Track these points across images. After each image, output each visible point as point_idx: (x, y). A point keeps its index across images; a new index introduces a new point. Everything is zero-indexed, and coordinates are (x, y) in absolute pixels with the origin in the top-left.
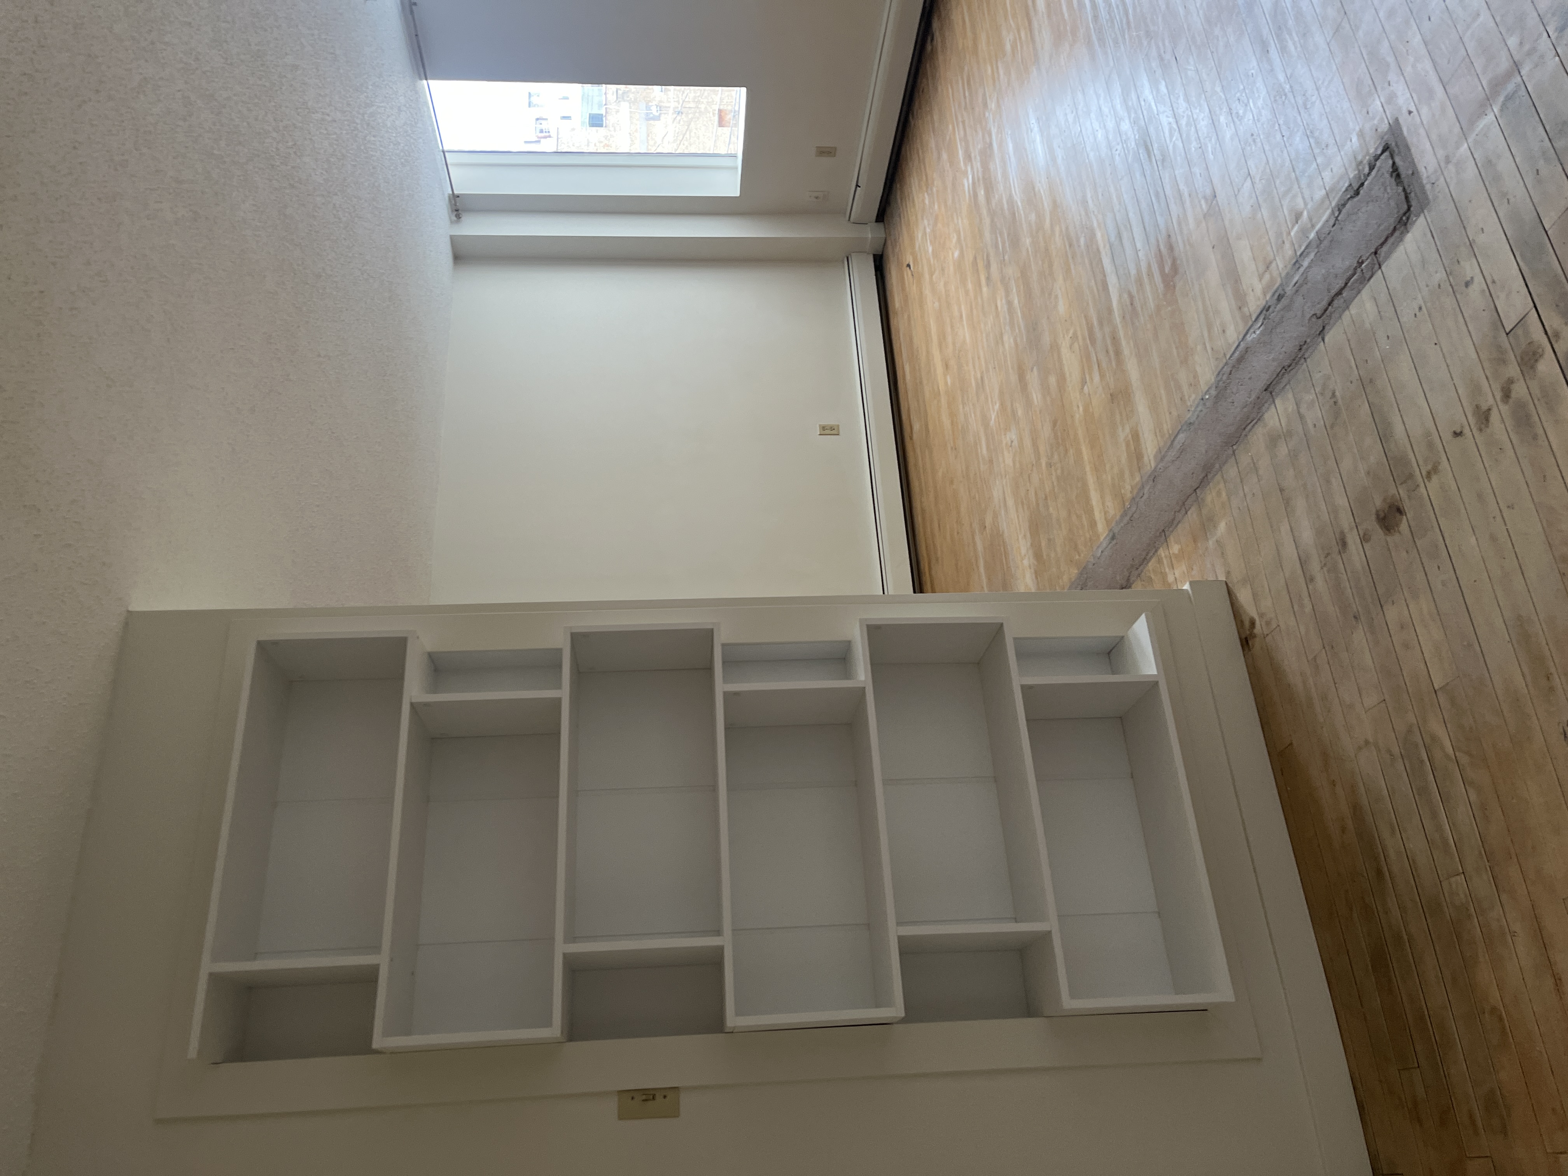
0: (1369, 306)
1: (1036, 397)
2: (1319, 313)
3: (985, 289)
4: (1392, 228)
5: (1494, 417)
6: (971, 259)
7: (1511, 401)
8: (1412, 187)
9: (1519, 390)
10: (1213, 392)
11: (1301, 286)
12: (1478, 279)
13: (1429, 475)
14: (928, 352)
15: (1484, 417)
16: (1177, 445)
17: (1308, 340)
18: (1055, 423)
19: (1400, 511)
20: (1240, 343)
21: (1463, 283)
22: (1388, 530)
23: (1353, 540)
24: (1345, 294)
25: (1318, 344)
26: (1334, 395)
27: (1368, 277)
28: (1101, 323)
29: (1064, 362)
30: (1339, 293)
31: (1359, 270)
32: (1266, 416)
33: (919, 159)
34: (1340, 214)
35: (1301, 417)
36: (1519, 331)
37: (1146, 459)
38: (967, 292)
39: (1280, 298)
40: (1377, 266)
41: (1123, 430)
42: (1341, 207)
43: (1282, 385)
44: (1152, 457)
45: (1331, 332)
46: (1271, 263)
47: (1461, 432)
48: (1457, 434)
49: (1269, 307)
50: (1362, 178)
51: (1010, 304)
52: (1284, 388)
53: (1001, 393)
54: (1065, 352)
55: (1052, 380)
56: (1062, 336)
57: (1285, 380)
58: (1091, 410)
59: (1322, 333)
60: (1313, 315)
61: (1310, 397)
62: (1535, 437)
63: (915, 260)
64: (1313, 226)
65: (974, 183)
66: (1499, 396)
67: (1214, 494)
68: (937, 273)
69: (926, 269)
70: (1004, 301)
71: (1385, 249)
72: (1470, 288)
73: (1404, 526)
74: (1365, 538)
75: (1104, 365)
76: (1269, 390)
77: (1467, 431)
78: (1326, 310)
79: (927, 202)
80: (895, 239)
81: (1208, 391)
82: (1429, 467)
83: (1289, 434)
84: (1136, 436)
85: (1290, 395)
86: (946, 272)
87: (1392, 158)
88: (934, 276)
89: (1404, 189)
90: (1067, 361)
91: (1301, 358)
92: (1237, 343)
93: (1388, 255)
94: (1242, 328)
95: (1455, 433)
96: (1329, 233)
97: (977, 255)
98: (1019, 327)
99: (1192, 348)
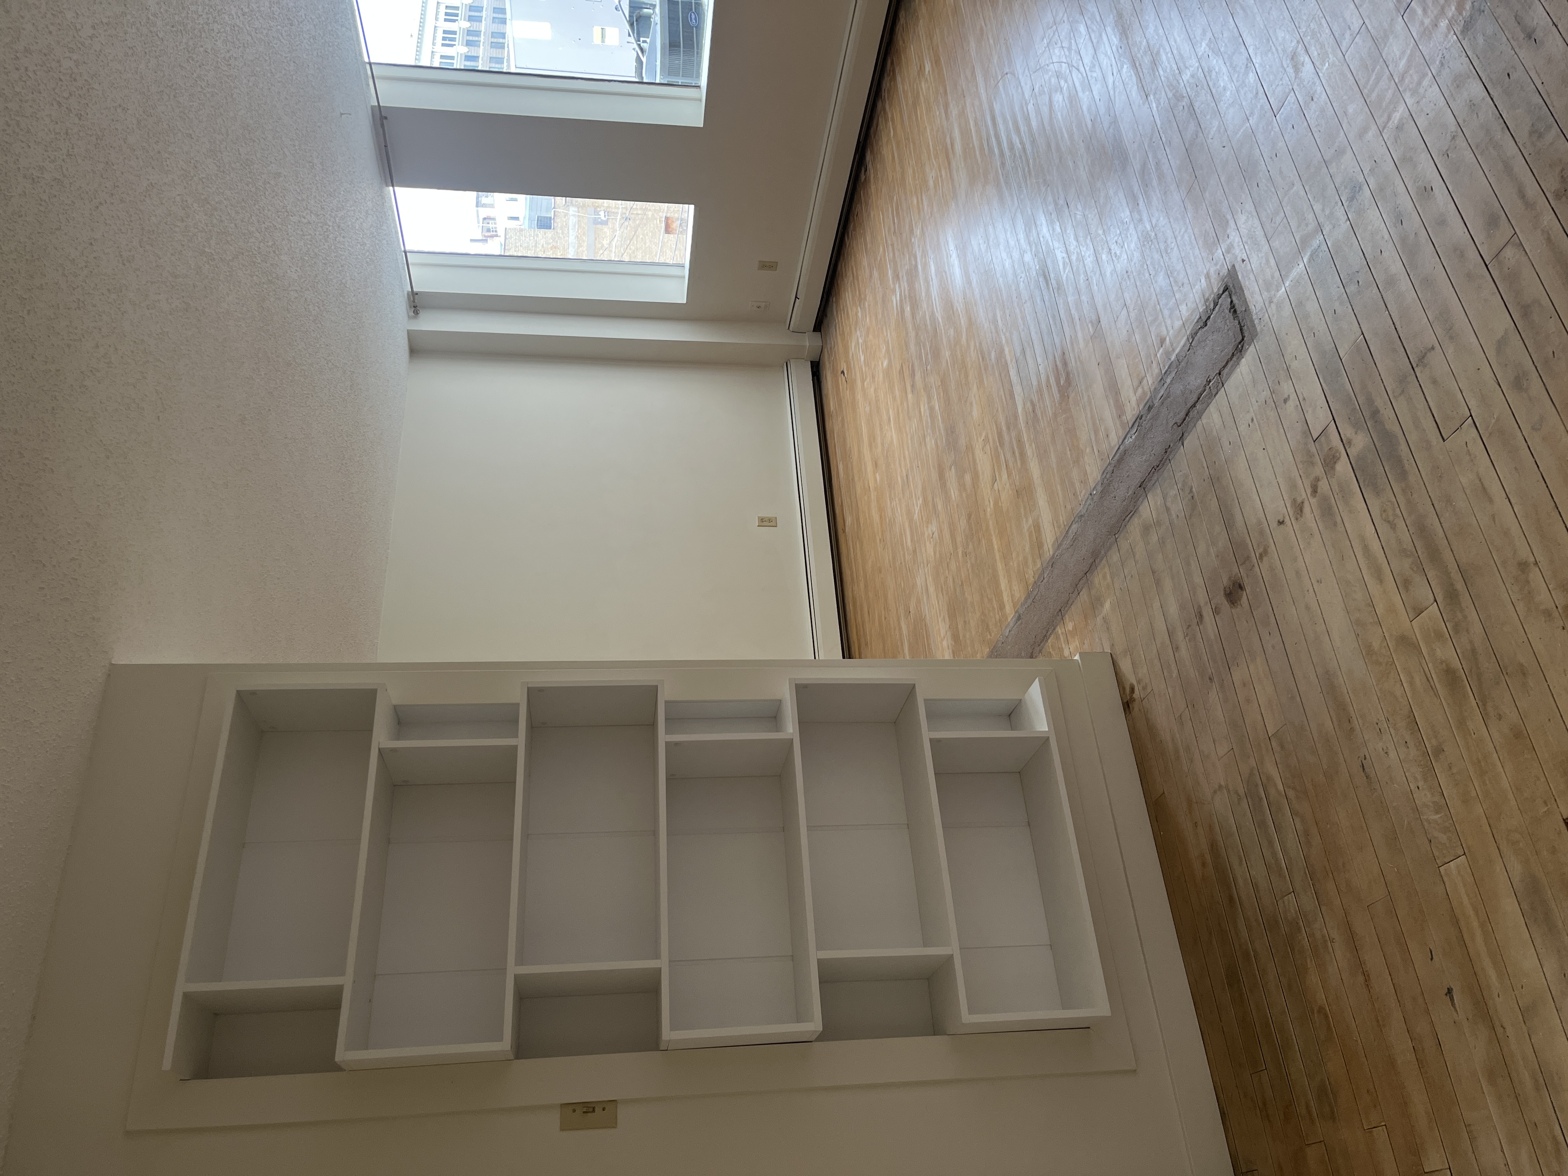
0: (1216, 416)
1: (954, 493)
2: (1179, 422)
3: (910, 396)
4: (1231, 354)
5: (1307, 509)
6: (898, 367)
7: (1317, 495)
8: (1245, 321)
9: (1323, 486)
10: (1099, 488)
11: (1165, 399)
12: (1293, 397)
13: (1261, 557)
14: (859, 452)
15: (1299, 509)
16: (1071, 535)
17: (1171, 445)
18: (969, 516)
19: (1241, 587)
20: (1120, 446)
21: (1283, 401)
22: (1233, 604)
23: (1207, 613)
24: (1198, 406)
25: (1179, 449)
26: (1191, 491)
27: (1214, 393)
28: (1008, 429)
29: (978, 461)
30: (1194, 406)
31: (1208, 387)
32: (1141, 508)
33: (853, 275)
34: (1193, 340)
35: (1168, 509)
36: (1322, 438)
37: (1046, 548)
38: (894, 399)
39: (1149, 409)
40: (1221, 384)
41: (1027, 521)
42: (1193, 335)
43: (1153, 482)
44: (1050, 546)
45: (1189, 438)
46: (1142, 379)
47: (1283, 521)
48: (1281, 523)
49: (1142, 416)
50: (1209, 312)
51: (931, 409)
52: (1153, 485)
53: (924, 489)
54: (978, 453)
55: (968, 478)
56: (975, 437)
57: (1155, 477)
58: (1000, 504)
59: (1182, 438)
60: (1175, 424)
61: (1173, 492)
62: (1335, 524)
63: (849, 368)
64: (1174, 350)
65: (901, 300)
66: (1309, 491)
67: (1101, 576)
68: (868, 380)
69: (858, 376)
70: (926, 407)
71: (1226, 370)
72: (1288, 403)
73: (1244, 599)
74: (1216, 611)
75: (1011, 464)
76: (1143, 486)
77: (1287, 520)
78: (1185, 419)
79: (860, 314)
80: (831, 348)
81: (1095, 487)
82: (1261, 550)
83: (1158, 523)
84: (1037, 527)
85: (1159, 491)
86: (876, 378)
87: (1231, 297)
88: (865, 383)
89: (1239, 322)
90: (980, 461)
91: (1166, 459)
92: (1118, 446)
93: (1229, 375)
94: (1122, 434)
95: (1279, 522)
96: (1185, 356)
97: (903, 365)
98: (939, 430)
99: (1082, 450)
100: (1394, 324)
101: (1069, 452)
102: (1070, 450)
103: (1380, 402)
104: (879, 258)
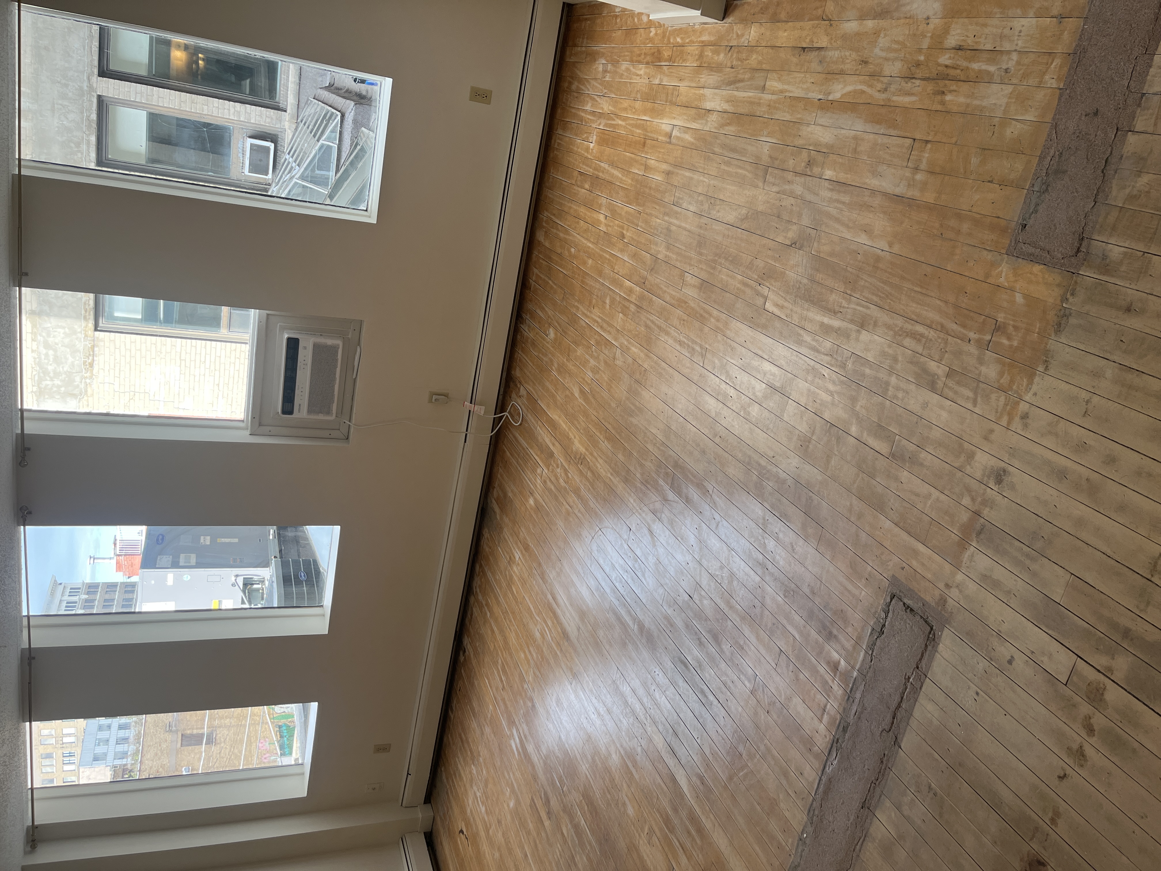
0: (930, 707)
2: (887, 728)
3: (547, 823)
4: (923, 646)
5: (1089, 751)
6: (528, 802)
7: (1096, 733)
8: (926, 613)
9: (1099, 721)
10: (810, 829)
11: (862, 713)
12: (1017, 655)
13: (1053, 821)
15: (1080, 755)
17: (886, 753)
19: (1041, 863)
20: (820, 778)
21: (1006, 663)
24: (904, 706)
25: (897, 753)
26: (930, 787)
27: (918, 687)
28: (675, 810)
29: (645, 857)
30: (899, 706)
31: (909, 685)
32: (872, 830)
33: (462, 742)
34: (873, 651)
35: (907, 818)
36: (1075, 678)
38: (528, 833)
39: (845, 729)
40: (923, 676)
42: (872, 646)
43: (876, 799)
45: (905, 739)
46: (825, 706)
47: (1065, 775)
48: (1062, 778)
49: (838, 740)
50: (882, 621)
51: (576, 827)
52: (879, 799)
54: (645, 849)
56: (637, 835)
57: (878, 790)
59: (897, 742)
60: (883, 730)
61: (909, 798)
62: (1133, 751)
63: (468, 824)
64: (853, 668)
65: (521, 741)
66: (1084, 734)
68: (493, 827)
69: (480, 827)
70: (569, 826)
71: (924, 662)
72: (1014, 663)
75: (688, 845)
76: (867, 805)
77: (1069, 771)
78: (893, 723)
79: (474, 772)
80: (444, 814)
81: (803, 830)
82: (1050, 815)
83: (901, 837)
85: (888, 803)
86: (503, 823)
87: (901, 601)
88: (490, 831)
89: (921, 617)
90: (648, 856)
91: (885, 769)
92: (818, 778)
93: (929, 666)
94: (817, 765)
95: (1059, 777)
96: (870, 668)
97: (534, 797)
98: (590, 844)
99: (774, 799)
100: (1104, 554)
101: (758, 807)
102: (759, 804)
103: (1126, 621)
104: (489, 716)
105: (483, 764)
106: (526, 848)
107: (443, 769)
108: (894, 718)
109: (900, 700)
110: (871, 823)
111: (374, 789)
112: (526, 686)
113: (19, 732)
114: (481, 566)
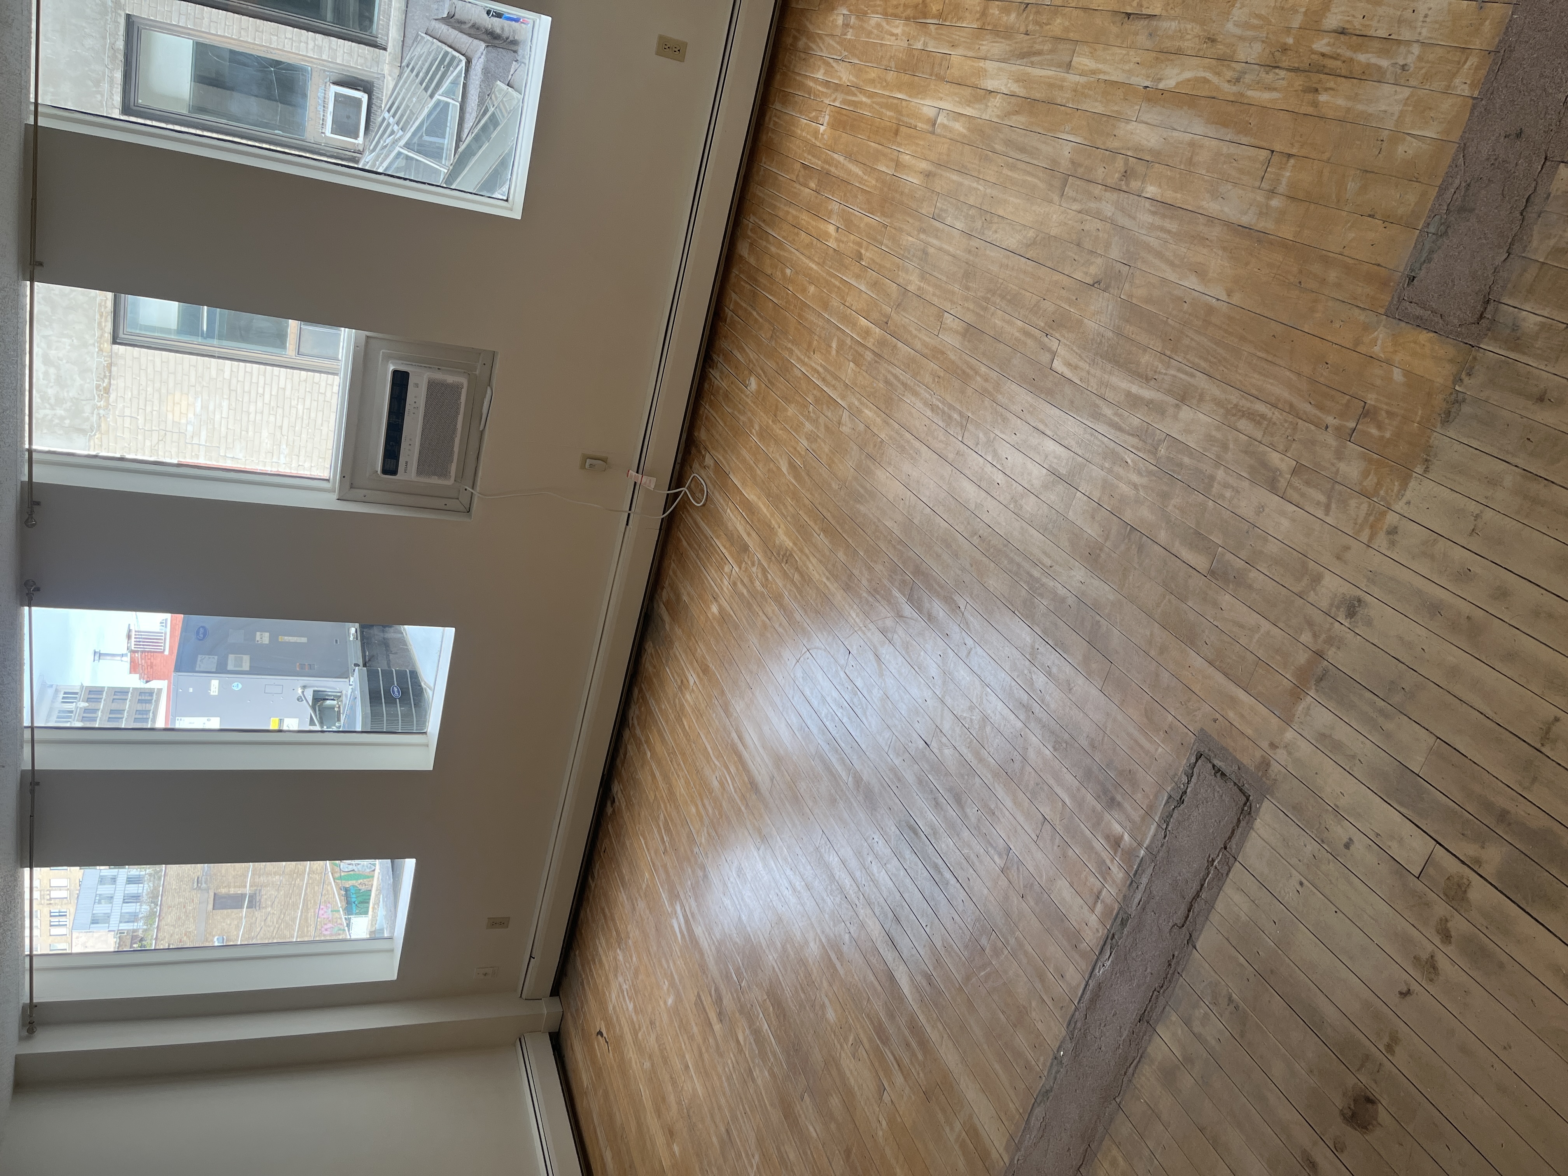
0: (1237, 898)
1: (813, 1129)
2: (1179, 922)
3: (717, 1027)
4: (1235, 821)
5: (1443, 963)
6: (693, 998)
7: (1453, 939)
8: (1242, 780)
9: (1458, 925)
10: (1070, 1046)
11: (1147, 902)
12: (1357, 837)
13: (1390, 1048)
14: (639, 1125)
15: (1430, 967)
16: (1035, 1123)
17: (1176, 953)
18: (848, 1152)
19: (1370, 1100)
20: (1087, 982)
21: (1342, 847)
22: (1366, 1128)
23: (1323, 1156)
24: (1203, 895)
25: (1190, 955)
26: (1230, 1000)
27: (1225, 873)
28: (891, 1016)
29: (848, 1074)
30: (1198, 895)
31: (1212, 869)
32: (1149, 1050)
33: (605, 917)
34: (1167, 825)
35: (1198, 1037)
36: (1431, 870)
37: (994, 1155)
38: (692, 1038)
39: (1123, 923)
40: (1232, 859)
41: (952, 1129)
42: (1167, 818)
43: (1159, 1010)
44: (1001, 1150)
45: (1202, 936)
46: (1100, 892)
47: (1409, 990)
48: (1405, 994)
49: (1113, 935)
50: (1182, 786)
51: (757, 1033)
52: (1163, 1011)
53: (760, 1142)
54: (847, 1063)
55: (835, 1101)
56: (838, 1045)
57: (1162, 1001)
58: (899, 1120)
59: (1191, 941)
60: (1173, 926)
61: (1202, 1010)
62: (1501, 965)
63: (609, 1024)
64: (1140, 845)
65: (687, 921)
66: (1436, 939)
67: (1106, 1165)
68: (644, 1029)
69: (626, 1029)
70: (747, 1032)
71: (1234, 841)
72: (1352, 848)
73: (1383, 1116)
74: (1338, 1148)
75: (906, 1060)
76: (1146, 1018)
77: (1415, 987)
78: (1188, 916)
79: (621, 958)
80: (577, 1010)
81: (1060, 1047)
82: (1386, 1040)
83: (1188, 1060)
84: (973, 1132)
85: (1174, 1017)
86: (657, 1024)
87: (1210, 762)
88: (640, 1035)
89: (1235, 784)
90: (851, 1073)
91: (1173, 973)
92: (1084, 983)
93: (1241, 846)
94: (1085, 966)
95: (1401, 993)
96: (1162, 846)
97: (701, 993)
98: (774, 1055)
99: (1024, 1007)
100: (1482, 713)
101: (1002, 1016)
102: (1003, 1012)
103: (1502, 801)
104: (644, 886)
105: (632, 948)
106: (687, 1056)
107: (577, 953)
108: (1189, 911)
109: (1199, 888)
110: (1150, 1041)
111: (485, 975)
112: (696, 850)
113: (16, 880)
114: (641, 690)
